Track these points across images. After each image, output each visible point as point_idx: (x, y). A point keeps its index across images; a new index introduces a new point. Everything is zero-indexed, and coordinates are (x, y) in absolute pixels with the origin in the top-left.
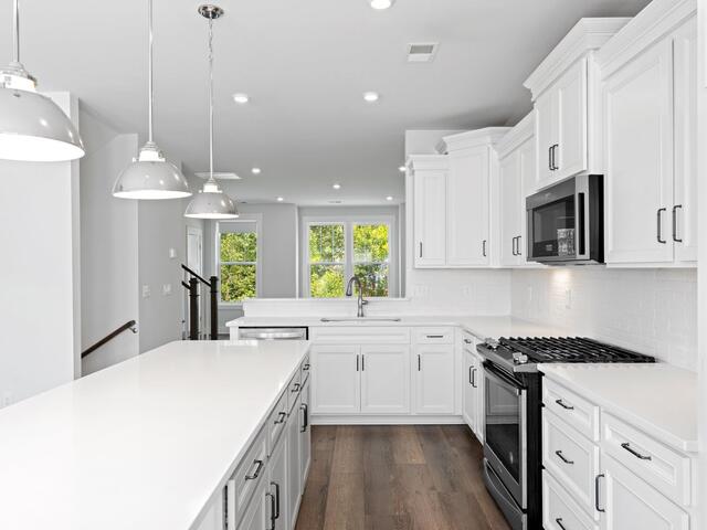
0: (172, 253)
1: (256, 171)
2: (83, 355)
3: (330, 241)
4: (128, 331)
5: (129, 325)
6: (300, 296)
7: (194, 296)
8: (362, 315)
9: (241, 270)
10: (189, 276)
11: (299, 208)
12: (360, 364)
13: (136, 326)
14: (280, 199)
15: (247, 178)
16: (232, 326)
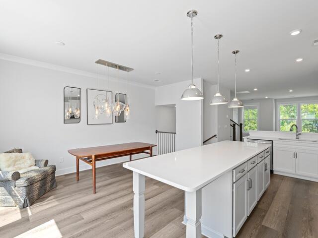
0: (227, 116)
1: (256, 89)
2: (204, 142)
3: (293, 110)
4: (215, 137)
5: (215, 136)
6: (276, 130)
7: (234, 129)
8: (298, 139)
9: (253, 121)
10: (233, 123)
11: (275, 100)
12: (295, 156)
13: (217, 136)
14: (266, 97)
15: (252, 92)
16: (245, 138)
